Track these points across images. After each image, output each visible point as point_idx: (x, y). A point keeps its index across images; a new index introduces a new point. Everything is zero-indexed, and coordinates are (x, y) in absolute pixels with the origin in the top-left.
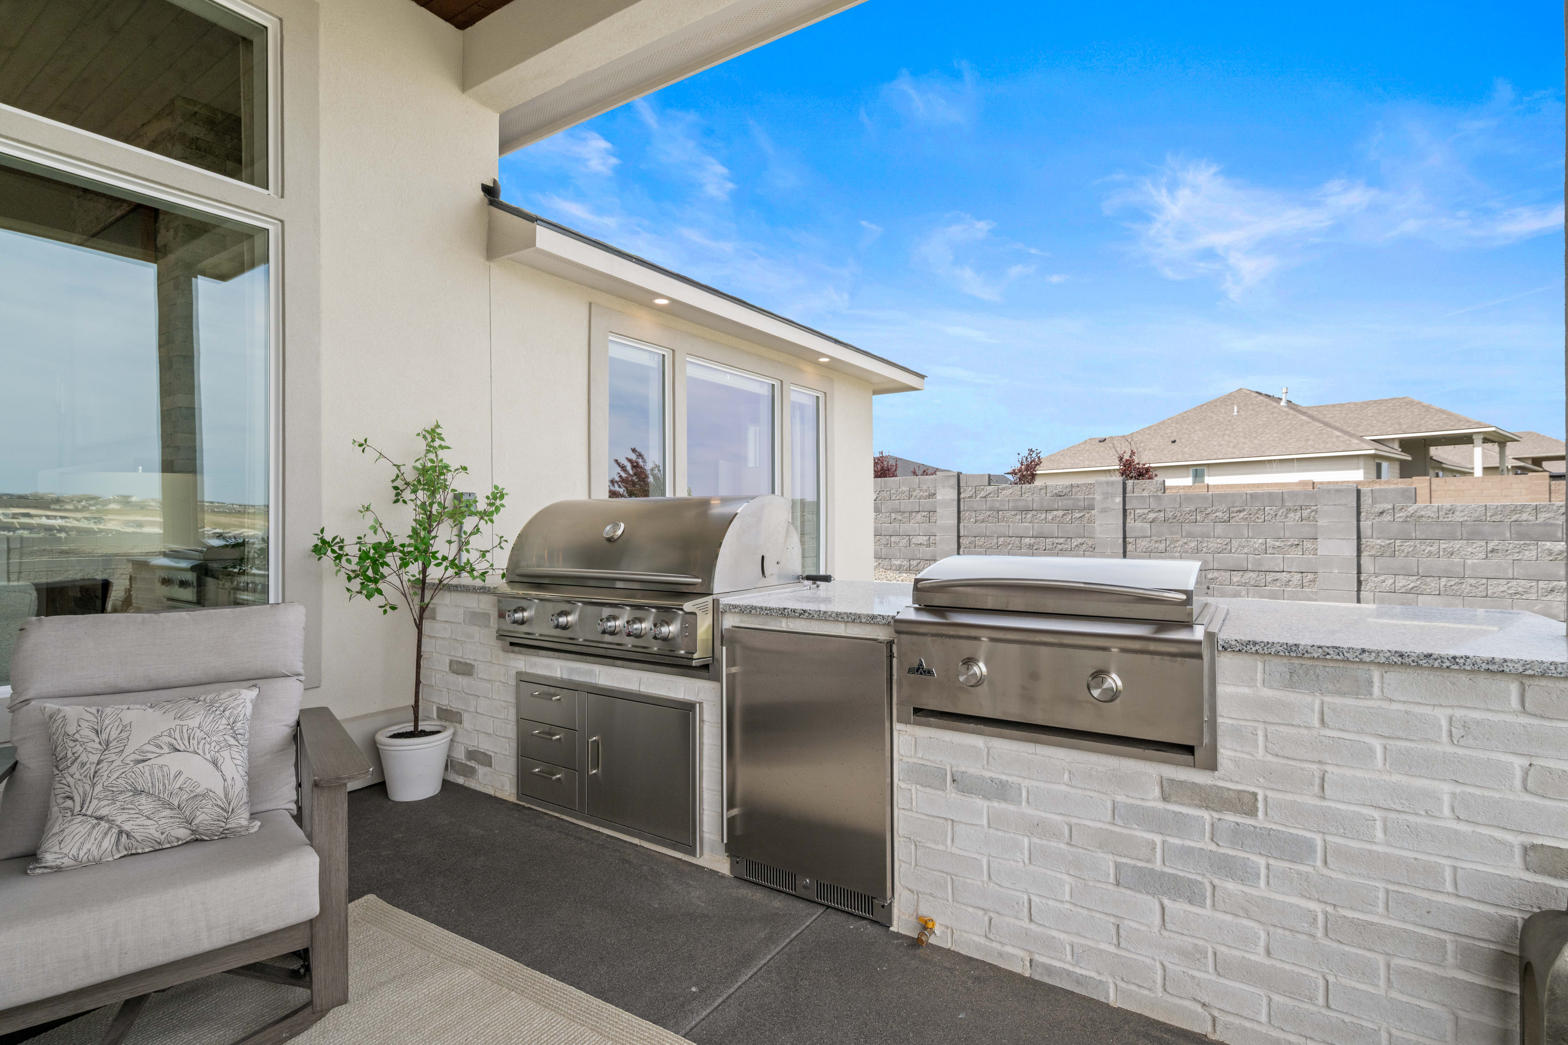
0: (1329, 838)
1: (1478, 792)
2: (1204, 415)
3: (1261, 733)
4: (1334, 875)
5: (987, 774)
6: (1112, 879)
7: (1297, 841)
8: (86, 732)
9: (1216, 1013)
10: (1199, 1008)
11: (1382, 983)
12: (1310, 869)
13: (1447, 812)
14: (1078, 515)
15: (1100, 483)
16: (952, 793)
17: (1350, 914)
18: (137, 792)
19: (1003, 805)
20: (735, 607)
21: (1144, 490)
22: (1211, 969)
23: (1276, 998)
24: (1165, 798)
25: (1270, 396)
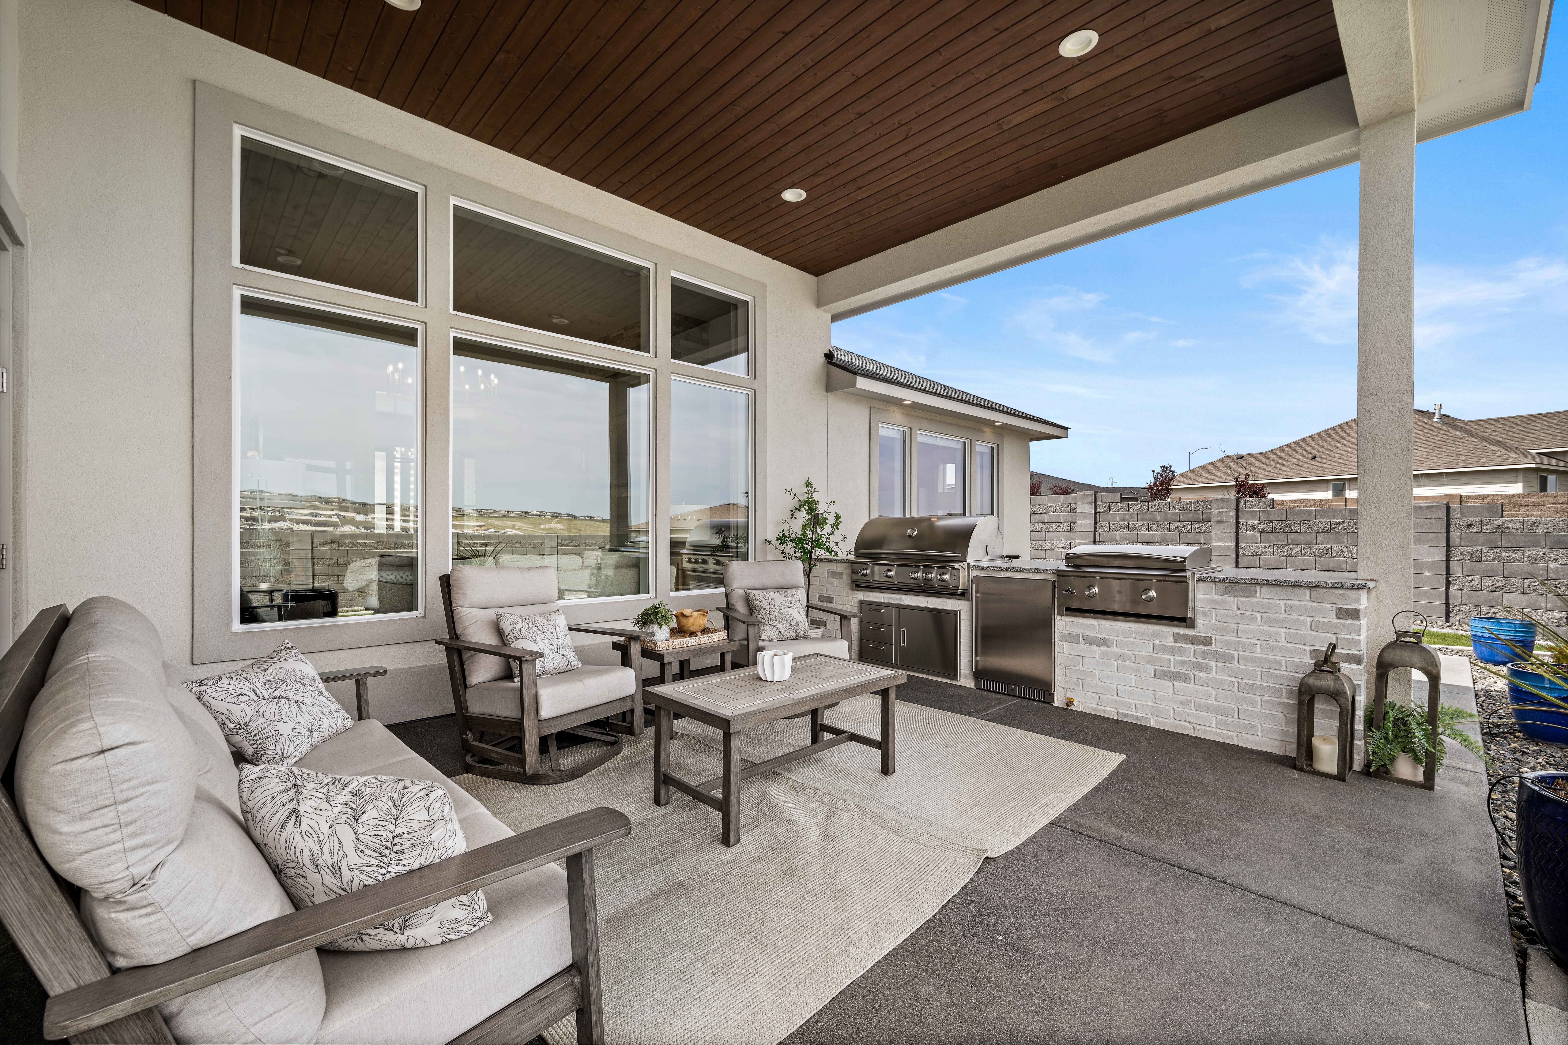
0: (1240, 653)
1: (1295, 631)
2: (1348, 432)
3: (1214, 613)
4: (1241, 667)
5: (1098, 636)
6: (1153, 676)
7: (1227, 654)
8: (762, 599)
9: (1195, 726)
10: (1188, 724)
11: (1259, 707)
12: (1232, 665)
13: (1283, 639)
14: (1197, 526)
15: (1216, 501)
16: (1082, 645)
17: (1247, 681)
18: (783, 619)
19: (1106, 649)
20: (979, 567)
21: (1254, 506)
22: (1193, 708)
23: (1219, 717)
24: (1175, 641)
25: (1423, 412)
